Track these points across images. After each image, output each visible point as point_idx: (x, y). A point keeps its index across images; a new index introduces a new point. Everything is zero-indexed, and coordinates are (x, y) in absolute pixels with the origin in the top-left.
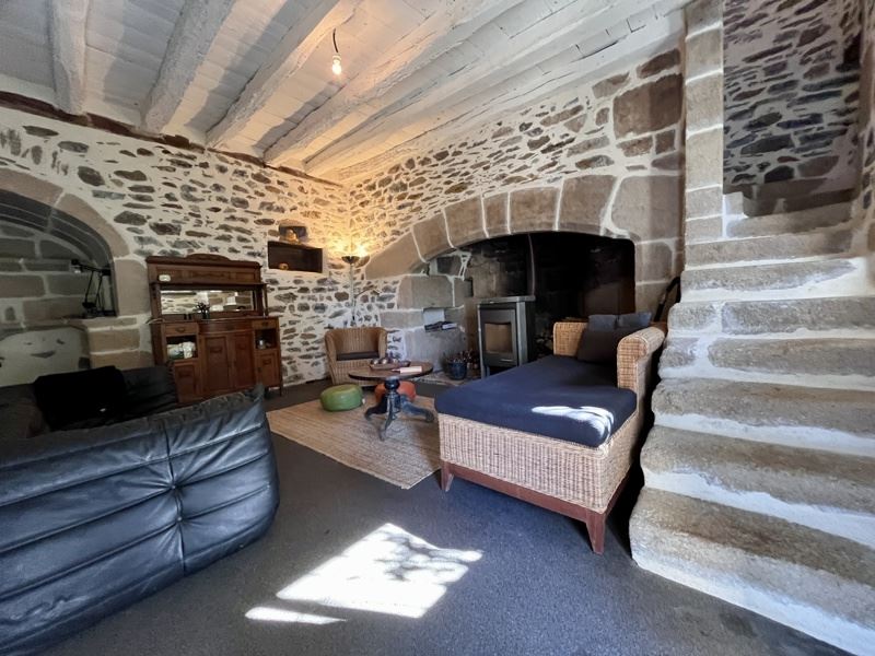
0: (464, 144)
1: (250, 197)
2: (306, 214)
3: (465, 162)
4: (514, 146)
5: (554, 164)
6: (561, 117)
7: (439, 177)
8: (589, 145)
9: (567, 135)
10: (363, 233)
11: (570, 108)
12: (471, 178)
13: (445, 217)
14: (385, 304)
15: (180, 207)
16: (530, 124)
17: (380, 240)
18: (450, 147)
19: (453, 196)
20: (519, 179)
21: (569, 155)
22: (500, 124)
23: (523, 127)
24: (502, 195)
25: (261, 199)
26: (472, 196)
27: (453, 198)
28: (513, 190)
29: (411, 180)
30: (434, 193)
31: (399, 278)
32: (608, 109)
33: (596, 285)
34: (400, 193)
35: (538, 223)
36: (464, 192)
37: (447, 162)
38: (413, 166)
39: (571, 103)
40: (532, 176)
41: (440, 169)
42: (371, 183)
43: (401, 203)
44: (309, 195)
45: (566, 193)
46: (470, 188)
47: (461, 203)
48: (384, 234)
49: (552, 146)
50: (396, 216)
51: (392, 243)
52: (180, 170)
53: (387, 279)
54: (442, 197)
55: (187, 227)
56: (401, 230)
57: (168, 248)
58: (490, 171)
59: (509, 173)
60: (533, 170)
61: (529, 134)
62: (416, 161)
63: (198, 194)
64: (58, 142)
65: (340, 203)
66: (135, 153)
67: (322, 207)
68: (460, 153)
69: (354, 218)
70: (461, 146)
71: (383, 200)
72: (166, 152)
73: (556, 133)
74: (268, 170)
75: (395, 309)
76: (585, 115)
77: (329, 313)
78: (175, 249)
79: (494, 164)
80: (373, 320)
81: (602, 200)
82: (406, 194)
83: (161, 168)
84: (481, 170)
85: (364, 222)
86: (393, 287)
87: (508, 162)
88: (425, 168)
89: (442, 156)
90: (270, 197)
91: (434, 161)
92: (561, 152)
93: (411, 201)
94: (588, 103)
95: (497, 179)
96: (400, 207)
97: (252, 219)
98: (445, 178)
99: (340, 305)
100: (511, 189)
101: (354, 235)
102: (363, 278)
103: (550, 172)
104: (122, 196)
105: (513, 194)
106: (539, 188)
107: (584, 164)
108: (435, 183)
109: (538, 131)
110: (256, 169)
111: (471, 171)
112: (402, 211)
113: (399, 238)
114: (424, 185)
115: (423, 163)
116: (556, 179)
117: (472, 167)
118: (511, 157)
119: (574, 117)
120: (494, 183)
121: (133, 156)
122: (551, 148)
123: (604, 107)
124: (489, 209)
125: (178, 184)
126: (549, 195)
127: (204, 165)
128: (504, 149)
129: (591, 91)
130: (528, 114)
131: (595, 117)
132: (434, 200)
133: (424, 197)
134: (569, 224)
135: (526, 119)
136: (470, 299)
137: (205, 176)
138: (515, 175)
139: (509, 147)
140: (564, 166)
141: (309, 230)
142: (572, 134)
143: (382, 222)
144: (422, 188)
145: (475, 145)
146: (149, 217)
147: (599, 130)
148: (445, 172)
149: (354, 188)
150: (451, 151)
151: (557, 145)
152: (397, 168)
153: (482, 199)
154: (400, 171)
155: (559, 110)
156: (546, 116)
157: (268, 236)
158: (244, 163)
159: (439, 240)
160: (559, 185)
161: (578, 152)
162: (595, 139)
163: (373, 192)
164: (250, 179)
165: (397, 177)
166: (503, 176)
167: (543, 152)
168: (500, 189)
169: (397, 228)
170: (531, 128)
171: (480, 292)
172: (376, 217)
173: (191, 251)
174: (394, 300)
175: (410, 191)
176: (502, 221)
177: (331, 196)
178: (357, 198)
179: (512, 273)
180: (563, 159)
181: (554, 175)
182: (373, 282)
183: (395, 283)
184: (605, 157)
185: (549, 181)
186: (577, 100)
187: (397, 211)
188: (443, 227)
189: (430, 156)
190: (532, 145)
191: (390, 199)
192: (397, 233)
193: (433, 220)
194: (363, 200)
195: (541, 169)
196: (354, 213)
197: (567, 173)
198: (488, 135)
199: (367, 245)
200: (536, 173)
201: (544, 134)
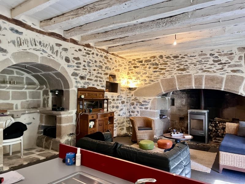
0: (186, 55)
1: (103, 65)
2: (116, 70)
3: (186, 61)
4: (207, 60)
5: (222, 69)
6: (225, 55)
7: (174, 64)
8: (236, 66)
9: (228, 61)
10: (134, 78)
11: (229, 53)
12: (189, 67)
13: (176, 79)
14: (143, 107)
15: (86, 70)
16: (214, 54)
17: (143, 82)
18: (180, 55)
19: (180, 72)
20: (208, 71)
21: (228, 67)
22: (202, 52)
23: (211, 55)
24: (202, 75)
25: (106, 65)
26: (189, 73)
27: (180, 73)
28: (207, 74)
29: (161, 63)
30: (171, 69)
31: (152, 98)
32: (242, 56)
33: (227, 107)
34: (155, 66)
35: (216, 87)
36: (185, 71)
37: (178, 60)
38: (163, 58)
39: (230, 51)
40: (214, 71)
41: (175, 61)
42: (140, 60)
43: (155, 70)
44: (117, 63)
45: (227, 79)
46: (188, 71)
47: (184, 75)
48: (145, 80)
49: (222, 63)
50: (152, 74)
51: (149, 84)
52: (88, 56)
53: (145, 98)
54: (175, 71)
55: (87, 77)
56: (154, 80)
57: (83, 85)
58: (197, 66)
59: (205, 69)
60: (214, 69)
61: (213, 57)
62: (164, 57)
63: (91, 65)
64: (62, 48)
65: (125, 66)
66: (78, 50)
67: (120, 67)
68: (184, 58)
69: (130, 72)
70: (185, 55)
71: (146, 67)
72: (85, 50)
73: (224, 59)
74: (108, 54)
75: (149, 110)
76: (234, 56)
77: (119, 109)
78: (84, 85)
79: (199, 64)
80: (136, 113)
81: (240, 84)
82: (158, 68)
83: (83, 55)
84: (193, 65)
85: (135, 74)
86: (148, 101)
87: (205, 65)
88: (168, 60)
89: (176, 57)
90: (108, 65)
91: (172, 58)
92: (225, 66)
93: (160, 70)
94: (236, 53)
95: (199, 70)
96: (154, 72)
97: (103, 73)
98: (177, 65)
99: (122, 106)
100: (205, 74)
101: (129, 78)
102: (132, 96)
103: (221, 71)
104: (74, 66)
105: (206, 76)
106: (217, 76)
107: (234, 71)
108: (172, 66)
109: (217, 57)
110: (105, 54)
111: (189, 65)
112: (155, 73)
113: (153, 83)
114: (167, 66)
115: (167, 58)
116: (223, 74)
117: (189, 63)
118: (205, 64)
119: (231, 56)
120: (199, 71)
121: (77, 52)
122: (221, 64)
123: (241, 55)
124: (196, 79)
125: (87, 61)
126: (220, 79)
127: (93, 54)
128: (203, 60)
129: (236, 49)
130: (213, 51)
131: (238, 58)
132: (171, 72)
133: (166, 70)
134: (228, 89)
135: (212, 52)
136: (173, 107)
137: (93, 57)
138: (207, 69)
139: (205, 60)
140: (226, 70)
141: (116, 77)
142: (230, 61)
143: (144, 76)
144: (166, 67)
145: (191, 56)
146: (79, 74)
147: (239, 62)
148: (177, 63)
149: (131, 60)
150: (180, 56)
151: (224, 63)
152: (154, 57)
153: (193, 75)
154: (156, 59)
155: (225, 52)
156: (220, 53)
157: (107, 79)
158: (103, 52)
159: (173, 87)
160: (225, 76)
161: (232, 67)
162: (238, 64)
163: (141, 64)
164: (104, 58)
165: (154, 60)
166: (202, 69)
167: (219, 64)
168: (200, 73)
169: (152, 79)
170: (214, 56)
171: (178, 104)
172: (141, 73)
173: (88, 86)
174: (149, 106)
175: (160, 66)
176: (201, 84)
177: (123, 63)
178: (132, 64)
179: (192, 99)
180: (226, 68)
181: (222, 73)
182: (138, 98)
183: (149, 100)
184: (241, 70)
185: (220, 74)
186: (232, 51)
187: (153, 73)
188: (175, 82)
189: (171, 56)
190: (214, 61)
191: (150, 68)
192: (152, 81)
193: (170, 79)
194: (136, 66)
195: (218, 70)
196: (130, 70)
197: (227, 73)
198: (196, 54)
199: (136, 83)
200: (215, 71)
201: (219, 59)
